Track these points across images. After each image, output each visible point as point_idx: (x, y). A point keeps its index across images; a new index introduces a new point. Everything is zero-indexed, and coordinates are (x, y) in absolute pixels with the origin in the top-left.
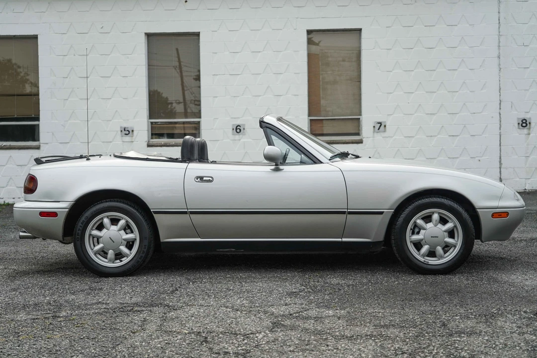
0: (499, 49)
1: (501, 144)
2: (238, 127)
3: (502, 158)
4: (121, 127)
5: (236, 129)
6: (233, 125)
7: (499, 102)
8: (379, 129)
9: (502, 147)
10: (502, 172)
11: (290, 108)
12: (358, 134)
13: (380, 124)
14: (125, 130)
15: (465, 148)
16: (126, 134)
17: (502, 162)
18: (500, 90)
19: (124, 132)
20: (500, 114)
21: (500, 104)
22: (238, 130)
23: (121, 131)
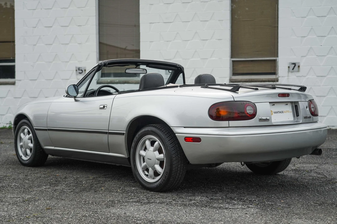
4: (76, 67)
8: (293, 69)
11: (214, 50)
12: (274, 73)
13: (294, 65)
14: (79, 70)
16: (80, 73)
19: (78, 71)
23: (76, 70)
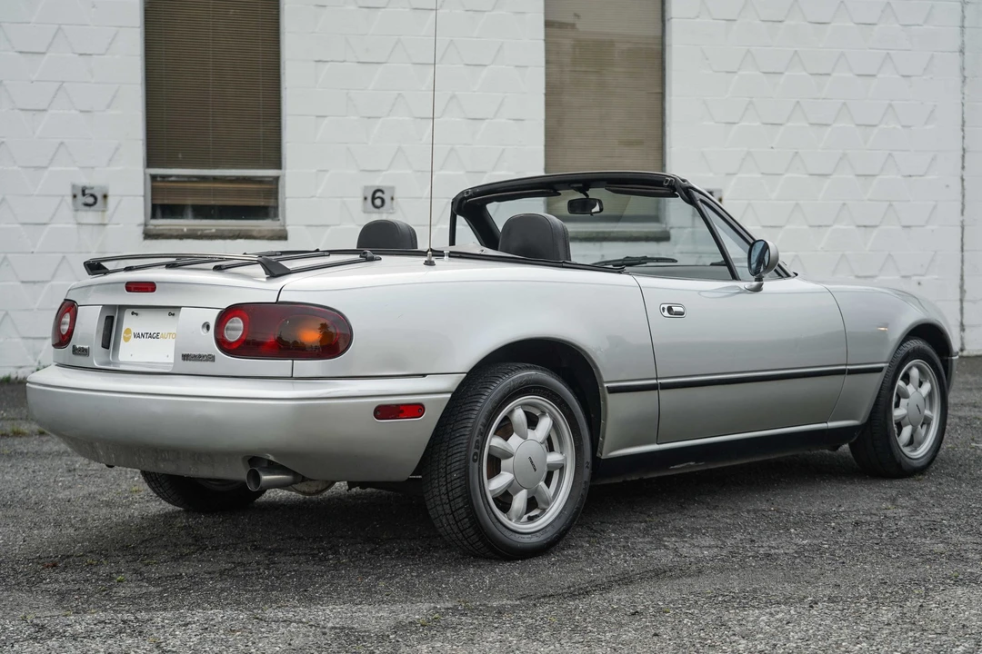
0: (963, 33)
1: (965, 248)
2: (379, 194)
3: (965, 278)
4: (75, 187)
5: (374, 198)
6: (366, 188)
7: (961, 153)
9: (966, 254)
10: (965, 311)
11: (504, 150)
14: (84, 194)
15: (890, 255)
16: (86, 205)
17: (965, 287)
18: (963, 125)
19: (82, 199)
20: (963, 180)
21: (963, 156)
22: (378, 202)
23: (75, 196)
